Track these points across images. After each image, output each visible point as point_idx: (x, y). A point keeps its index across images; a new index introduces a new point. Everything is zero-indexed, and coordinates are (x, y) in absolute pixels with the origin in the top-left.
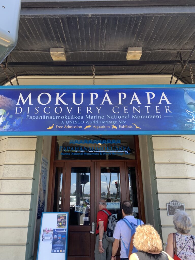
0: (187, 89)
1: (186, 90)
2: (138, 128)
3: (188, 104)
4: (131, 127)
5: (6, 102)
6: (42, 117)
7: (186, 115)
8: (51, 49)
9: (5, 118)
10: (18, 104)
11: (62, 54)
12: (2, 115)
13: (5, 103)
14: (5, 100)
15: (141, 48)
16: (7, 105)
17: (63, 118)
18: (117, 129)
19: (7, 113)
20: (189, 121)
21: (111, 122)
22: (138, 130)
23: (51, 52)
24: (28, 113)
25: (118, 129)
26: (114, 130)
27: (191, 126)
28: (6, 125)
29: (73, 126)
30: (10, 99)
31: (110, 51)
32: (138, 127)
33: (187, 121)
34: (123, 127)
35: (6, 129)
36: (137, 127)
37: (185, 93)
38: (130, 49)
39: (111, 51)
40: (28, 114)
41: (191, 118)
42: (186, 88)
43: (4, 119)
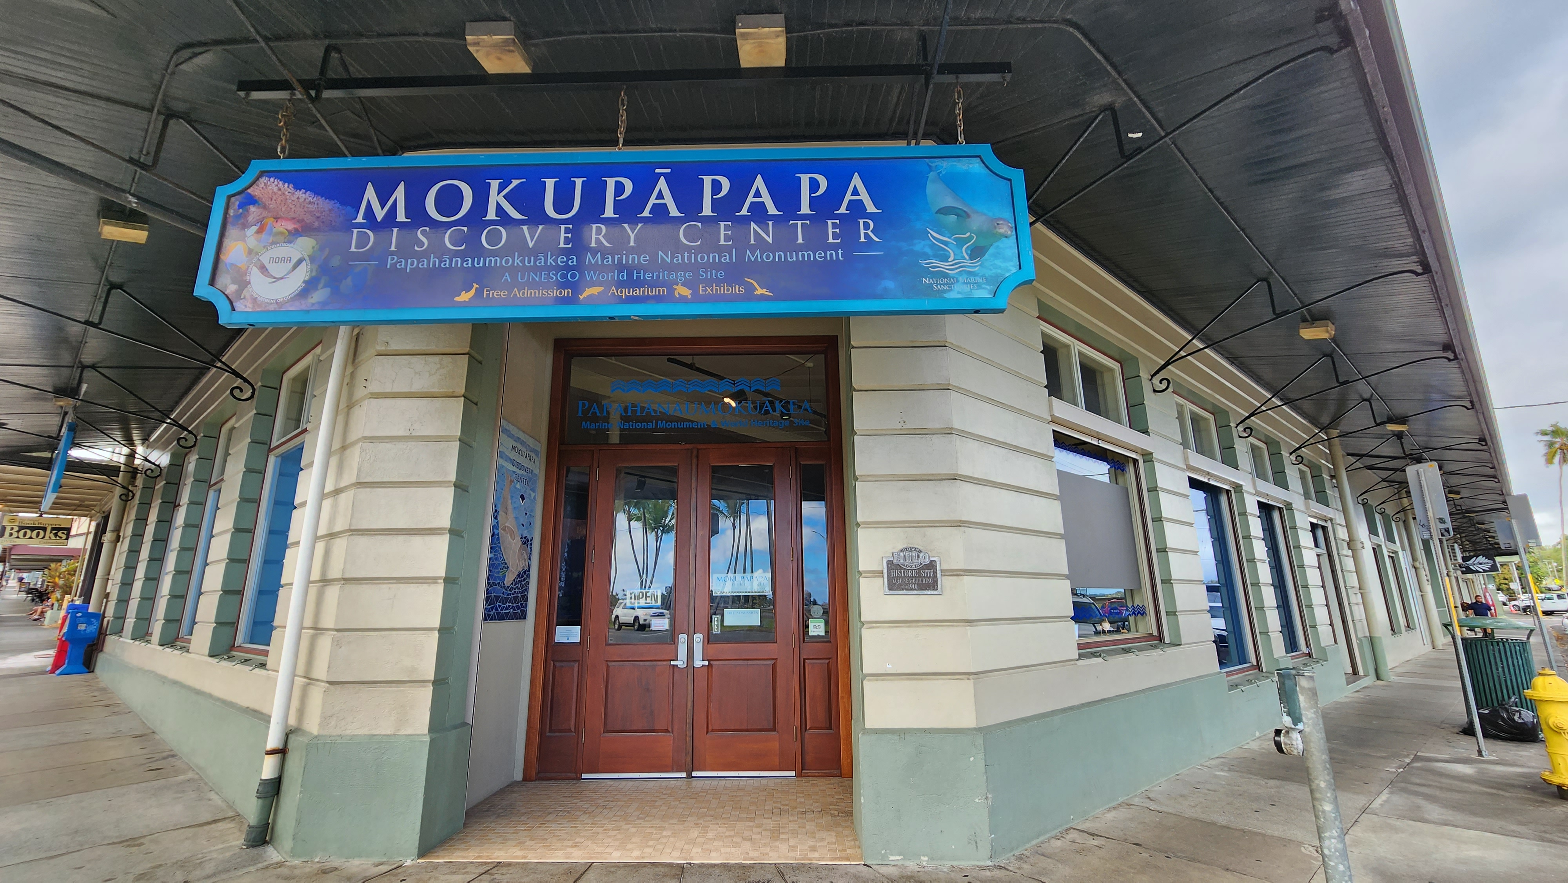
0: (938, 162)
1: (933, 165)
2: (762, 294)
3: (936, 213)
4: (739, 291)
5: (318, 215)
6: (437, 260)
7: (928, 250)
8: (468, 25)
9: (315, 267)
10: (360, 219)
11: (506, 42)
12: (307, 258)
13: (318, 217)
14: (316, 206)
15: (780, 18)
16: (323, 222)
17: (507, 262)
18: (690, 297)
19: (321, 249)
20: (939, 267)
21: (673, 276)
22: (762, 298)
23: (470, 37)
24: (393, 248)
25: (697, 298)
26: (683, 299)
27: (941, 285)
28: (317, 289)
29: (542, 290)
30: (333, 202)
31: (678, 34)
32: (764, 291)
33: (931, 267)
34: (712, 291)
35: (319, 303)
36: (760, 291)
37: (932, 175)
38: (741, 20)
39: (681, 31)
40: (392, 253)
41: (945, 258)
42: (936, 160)
43: (311, 271)
